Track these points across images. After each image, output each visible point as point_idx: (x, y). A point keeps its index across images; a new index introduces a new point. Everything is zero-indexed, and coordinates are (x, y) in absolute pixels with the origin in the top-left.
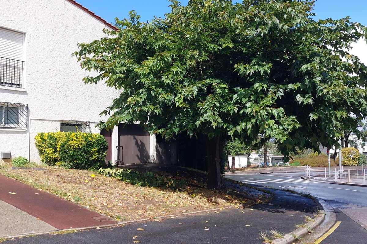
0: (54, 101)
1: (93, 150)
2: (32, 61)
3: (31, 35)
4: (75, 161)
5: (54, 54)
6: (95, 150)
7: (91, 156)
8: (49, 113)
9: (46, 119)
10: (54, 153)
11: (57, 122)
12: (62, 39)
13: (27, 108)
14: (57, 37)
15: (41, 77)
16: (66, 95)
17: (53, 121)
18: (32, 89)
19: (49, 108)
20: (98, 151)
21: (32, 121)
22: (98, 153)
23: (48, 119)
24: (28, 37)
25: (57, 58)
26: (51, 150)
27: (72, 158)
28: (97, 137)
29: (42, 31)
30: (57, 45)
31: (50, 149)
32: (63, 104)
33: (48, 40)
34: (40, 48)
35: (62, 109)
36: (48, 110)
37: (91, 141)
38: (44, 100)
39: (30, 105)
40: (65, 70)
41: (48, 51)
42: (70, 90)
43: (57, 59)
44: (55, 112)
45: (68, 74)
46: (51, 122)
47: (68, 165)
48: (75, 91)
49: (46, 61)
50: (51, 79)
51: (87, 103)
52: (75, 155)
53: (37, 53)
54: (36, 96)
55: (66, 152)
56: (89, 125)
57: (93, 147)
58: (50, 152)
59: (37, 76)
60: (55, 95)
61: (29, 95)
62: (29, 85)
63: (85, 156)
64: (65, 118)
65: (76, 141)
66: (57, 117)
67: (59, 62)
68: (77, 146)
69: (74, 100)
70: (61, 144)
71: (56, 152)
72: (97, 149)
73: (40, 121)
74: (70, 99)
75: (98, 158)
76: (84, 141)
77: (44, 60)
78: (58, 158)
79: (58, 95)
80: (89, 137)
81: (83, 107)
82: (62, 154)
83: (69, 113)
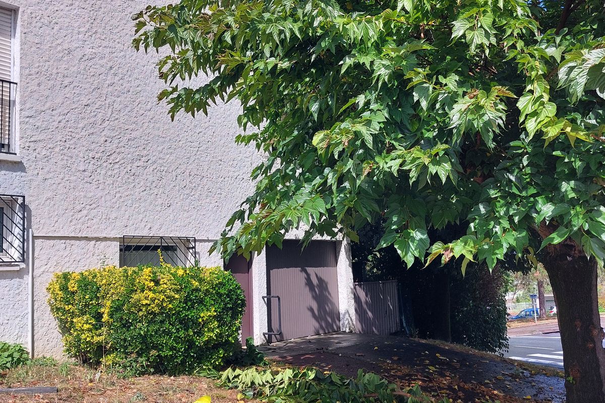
0: (101, 187)
1: (205, 314)
2: (37, 81)
3: (33, 15)
4: (154, 352)
5: (97, 66)
6: (209, 314)
7: (200, 333)
8: (87, 218)
9: (79, 235)
10: (97, 329)
11: (109, 243)
12: (117, 30)
13: (23, 206)
14: (103, 25)
15: (62, 124)
16: (133, 171)
17: (98, 239)
18: (38, 156)
19: (88, 207)
20: (219, 318)
21: (37, 242)
22: (218, 321)
23: (84, 235)
24: (25, 17)
25: (104, 78)
26: (87, 323)
27: (146, 344)
28: (215, 276)
29: (62, 7)
30: (105, 44)
31: (85, 318)
32: (126, 193)
33: (81, 30)
34: (59, 48)
35: (123, 209)
36: (85, 212)
37: (197, 290)
38: (72, 185)
39: (31, 199)
40: (129, 109)
41: (80, 56)
42: (143, 159)
43: (105, 80)
44: (104, 217)
45: (136, 119)
46: (93, 242)
47: (134, 364)
48: (155, 162)
49: (75, 84)
50: (91, 131)
51: (188, 191)
52: (151, 335)
53: (52, 61)
54: (51, 175)
55: (126, 325)
56: (194, 247)
57: (205, 306)
58: (86, 326)
59: (51, 120)
60: (103, 172)
61: (30, 172)
62: (27, 144)
63: (182, 334)
64: (130, 232)
65: (154, 292)
66: (110, 229)
67: (110, 89)
68: (158, 305)
69: (154, 185)
70: (113, 301)
71: (101, 326)
72: (215, 311)
73: (63, 241)
74: (142, 183)
75: (220, 336)
76: (177, 291)
77: (71, 80)
78: (107, 343)
79: (109, 173)
80: (192, 277)
81: (177, 200)
82: (116, 331)
83: (141, 216)
